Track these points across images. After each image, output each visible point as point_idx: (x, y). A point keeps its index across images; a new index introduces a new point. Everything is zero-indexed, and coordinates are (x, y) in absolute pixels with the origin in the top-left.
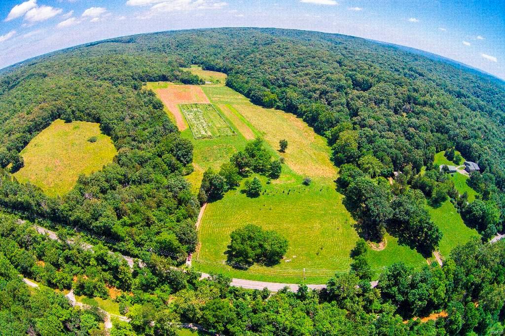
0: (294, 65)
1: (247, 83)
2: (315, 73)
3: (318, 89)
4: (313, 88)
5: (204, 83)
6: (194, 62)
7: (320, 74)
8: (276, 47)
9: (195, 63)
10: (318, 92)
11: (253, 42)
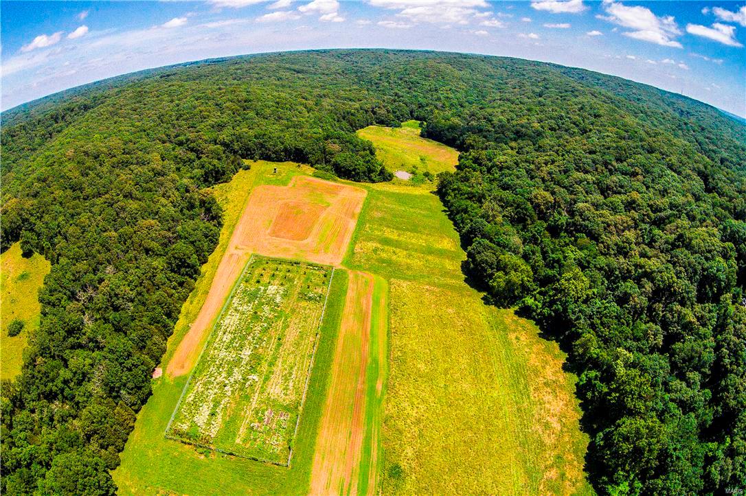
0: (606, 164)
1: (480, 199)
2: (650, 206)
3: (649, 275)
4: (637, 266)
5: (386, 177)
6: (415, 114)
7: (660, 211)
8: (576, 107)
9: (417, 119)
10: (649, 287)
11: (538, 90)
